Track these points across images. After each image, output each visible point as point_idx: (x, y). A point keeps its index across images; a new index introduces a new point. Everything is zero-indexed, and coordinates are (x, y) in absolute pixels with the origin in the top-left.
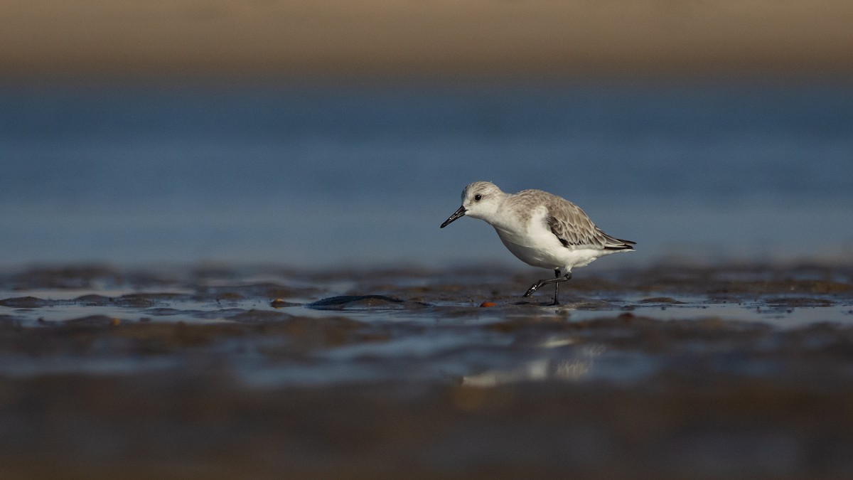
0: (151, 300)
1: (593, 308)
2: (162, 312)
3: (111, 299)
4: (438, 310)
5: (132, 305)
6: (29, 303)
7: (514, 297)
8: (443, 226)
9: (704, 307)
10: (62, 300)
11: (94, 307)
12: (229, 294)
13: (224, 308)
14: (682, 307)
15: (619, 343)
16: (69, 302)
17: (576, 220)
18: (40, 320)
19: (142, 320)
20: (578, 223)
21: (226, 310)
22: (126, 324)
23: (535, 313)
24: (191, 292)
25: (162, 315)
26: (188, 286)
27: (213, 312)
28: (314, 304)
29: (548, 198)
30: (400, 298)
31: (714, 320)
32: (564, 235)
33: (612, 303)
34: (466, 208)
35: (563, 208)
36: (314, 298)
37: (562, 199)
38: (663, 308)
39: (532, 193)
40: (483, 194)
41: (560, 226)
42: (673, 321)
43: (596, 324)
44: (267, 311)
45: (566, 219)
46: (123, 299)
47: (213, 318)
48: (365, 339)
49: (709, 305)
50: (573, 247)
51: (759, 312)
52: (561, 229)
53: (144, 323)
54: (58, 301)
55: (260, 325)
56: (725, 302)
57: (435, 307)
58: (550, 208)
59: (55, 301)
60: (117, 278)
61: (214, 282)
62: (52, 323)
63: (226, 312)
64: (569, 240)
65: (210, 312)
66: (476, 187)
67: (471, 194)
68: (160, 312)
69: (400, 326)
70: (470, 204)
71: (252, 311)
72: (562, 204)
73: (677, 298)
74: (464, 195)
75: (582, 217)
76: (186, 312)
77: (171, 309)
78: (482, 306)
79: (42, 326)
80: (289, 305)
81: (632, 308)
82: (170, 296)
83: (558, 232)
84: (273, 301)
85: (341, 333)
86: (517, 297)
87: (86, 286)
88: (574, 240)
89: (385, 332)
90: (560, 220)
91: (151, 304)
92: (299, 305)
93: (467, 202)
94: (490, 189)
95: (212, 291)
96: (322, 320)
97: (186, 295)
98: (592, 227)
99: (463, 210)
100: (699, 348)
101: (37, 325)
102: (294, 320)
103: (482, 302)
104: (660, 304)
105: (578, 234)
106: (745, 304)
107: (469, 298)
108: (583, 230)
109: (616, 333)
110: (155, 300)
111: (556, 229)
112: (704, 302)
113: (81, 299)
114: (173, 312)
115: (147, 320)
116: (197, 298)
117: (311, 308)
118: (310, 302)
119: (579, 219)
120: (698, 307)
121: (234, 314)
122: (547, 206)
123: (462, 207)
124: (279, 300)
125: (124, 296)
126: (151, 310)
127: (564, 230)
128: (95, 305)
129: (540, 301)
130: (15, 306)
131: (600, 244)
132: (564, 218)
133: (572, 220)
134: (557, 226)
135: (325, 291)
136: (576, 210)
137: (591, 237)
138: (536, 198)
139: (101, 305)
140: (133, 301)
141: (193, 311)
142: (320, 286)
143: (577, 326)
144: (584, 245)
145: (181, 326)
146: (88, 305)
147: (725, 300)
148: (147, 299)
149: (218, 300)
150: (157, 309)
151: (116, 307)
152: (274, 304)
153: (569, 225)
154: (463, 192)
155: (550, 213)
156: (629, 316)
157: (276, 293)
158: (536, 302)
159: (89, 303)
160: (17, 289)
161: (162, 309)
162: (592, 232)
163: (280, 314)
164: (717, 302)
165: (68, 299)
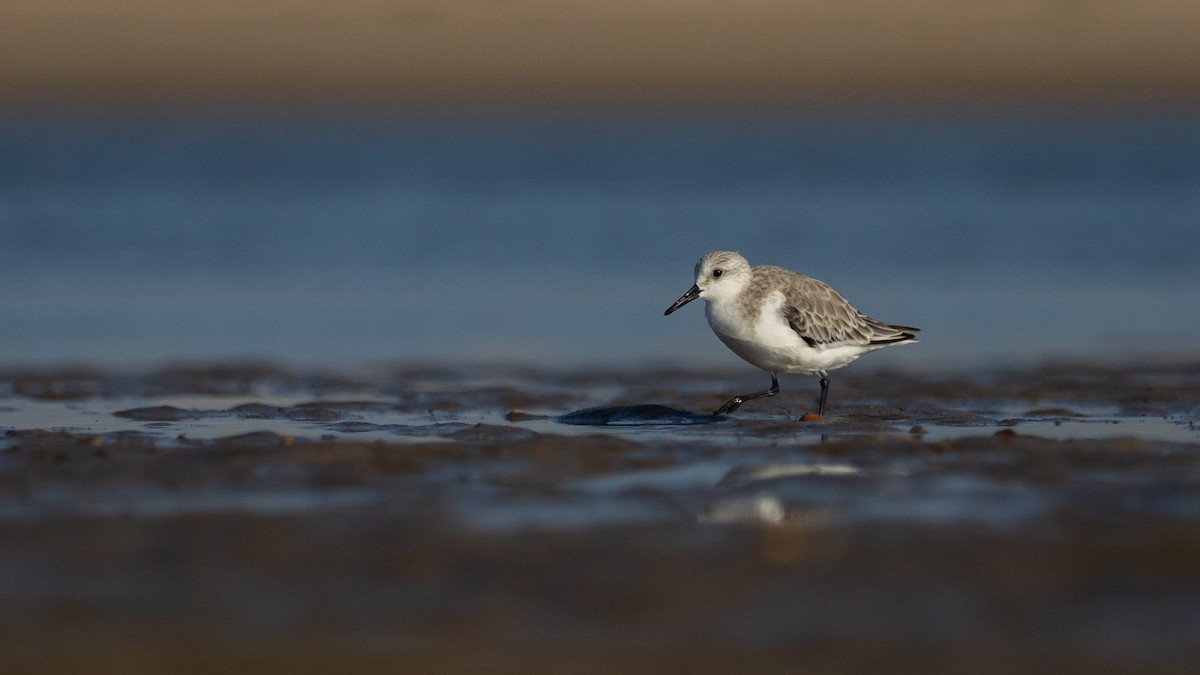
0: (337, 411)
1: (958, 422)
2: (353, 428)
3: (280, 410)
4: (740, 425)
5: (310, 418)
6: (166, 415)
7: (847, 407)
8: (668, 312)
9: (1115, 422)
10: (212, 411)
11: (256, 420)
12: (447, 403)
13: (439, 422)
14: (1083, 421)
15: (995, 472)
16: (221, 413)
17: (828, 309)
18: (181, 438)
19: (324, 437)
20: (830, 313)
21: (443, 425)
22: (302, 444)
23: (878, 429)
24: (394, 400)
25: (352, 431)
26: (389, 391)
27: (423, 428)
28: (567, 417)
29: (787, 279)
30: (687, 408)
31: (1129, 440)
32: (808, 331)
33: (986, 416)
34: (701, 288)
35: (808, 293)
36: (565, 409)
37: (808, 279)
38: (1057, 424)
39: (766, 272)
40: (725, 268)
41: (802, 320)
42: (1070, 441)
43: (962, 445)
44: (499, 426)
45: (811, 310)
46: (298, 409)
47: (424, 435)
48: (639, 465)
49: (1122, 419)
50: (823, 346)
51: (1193, 428)
52: (803, 324)
53: (328, 443)
54: (206, 412)
55: (490, 446)
56: (1144, 415)
57: (736, 420)
58: (788, 294)
59: (201, 412)
60: (289, 380)
61: (425, 387)
62: (199, 442)
63: (442, 428)
64: (817, 338)
65: (418, 428)
66: (714, 258)
67: (708, 268)
68: (349, 427)
69: (687, 447)
70: (707, 283)
71: (478, 425)
72: (807, 287)
73: (1076, 409)
74: (698, 270)
75: (835, 303)
76: (386, 427)
77: (366, 424)
78: (802, 419)
79: (184, 446)
80: (530, 418)
81: (1013, 422)
82: (363, 406)
83: (801, 328)
84: (508, 412)
85: (604, 458)
86: (851, 407)
87: (245, 392)
88: (824, 337)
89: (667, 456)
90: (803, 311)
91: (337, 416)
92: (545, 417)
93: (701, 279)
94: (735, 262)
95: (422, 399)
96: (578, 438)
97: (386, 404)
98: (852, 316)
99: (696, 291)
100: (1107, 478)
101: (177, 444)
102: (538, 438)
103: (802, 413)
104: (1053, 417)
105: (829, 328)
106: (1172, 418)
107: (784, 408)
108: (837, 321)
109: (992, 458)
110: (343, 411)
111: (797, 324)
112: (1115, 415)
113: (239, 409)
114: (367, 428)
115: (332, 438)
116: (402, 408)
117: (562, 422)
118: (560, 414)
119: (831, 308)
120: (1107, 421)
121: (453, 429)
122: (783, 291)
123: (695, 286)
124: (517, 411)
125: (298, 406)
126: (336, 424)
127: (808, 324)
128: (258, 417)
129: (884, 414)
130: (146, 419)
131: (864, 338)
132: (808, 307)
133: (820, 310)
134: (797, 319)
135: (582, 399)
136: (827, 295)
137: (849, 331)
138: (771, 280)
139: (267, 417)
140: (310, 412)
141: (396, 426)
142: (575, 392)
143: (936, 448)
144: (839, 343)
145: (379, 447)
146: (248, 417)
147: (1144, 412)
148: (331, 410)
149: (430, 411)
150: (345, 423)
151: (289, 421)
152: (511, 417)
153: (817, 317)
154: (697, 265)
155: (788, 302)
156: (1009, 433)
157: (513, 402)
158: (878, 414)
159: (249, 414)
160: (149, 395)
161: (351, 424)
162: (851, 324)
163: (519, 430)
164: (1133, 415)
165: (220, 408)
